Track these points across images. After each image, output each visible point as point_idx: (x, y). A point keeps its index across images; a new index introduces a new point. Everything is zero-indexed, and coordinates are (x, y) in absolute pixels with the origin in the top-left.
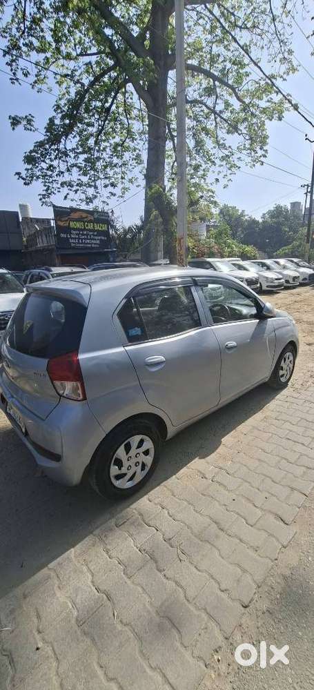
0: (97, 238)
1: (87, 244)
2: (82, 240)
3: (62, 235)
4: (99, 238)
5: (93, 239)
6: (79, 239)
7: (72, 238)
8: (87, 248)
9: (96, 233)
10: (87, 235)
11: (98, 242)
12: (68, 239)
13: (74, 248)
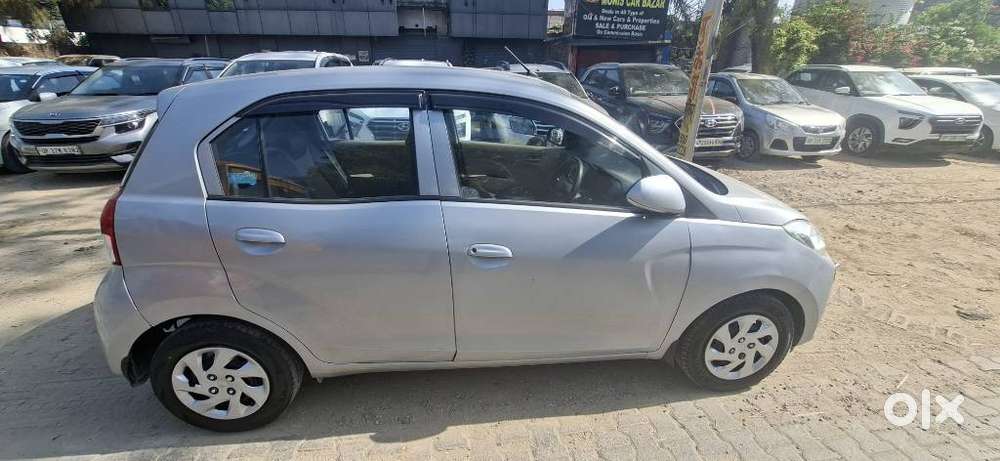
0: (643, 21)
1: (623, 31)
2: (616, 23)
3: (585, 17)
4: (646, 21)
5: (636, 24)
6: (611, 22)
7: (599, 22)
8: (621, 38)
9: (641, 13)
10: (626, 16)
11: (643, 28)
12: (593, 22)
13: (600, 37)
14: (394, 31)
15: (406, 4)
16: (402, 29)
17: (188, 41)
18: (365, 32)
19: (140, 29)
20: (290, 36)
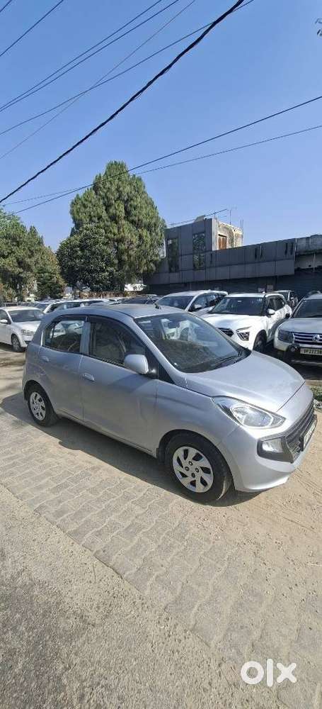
14: (292, 272)
15: (302, 253)
16: (298, 270)
17: (183, 285)
18: (272, 274)
19: (166, 282)
20: (230, 280)
